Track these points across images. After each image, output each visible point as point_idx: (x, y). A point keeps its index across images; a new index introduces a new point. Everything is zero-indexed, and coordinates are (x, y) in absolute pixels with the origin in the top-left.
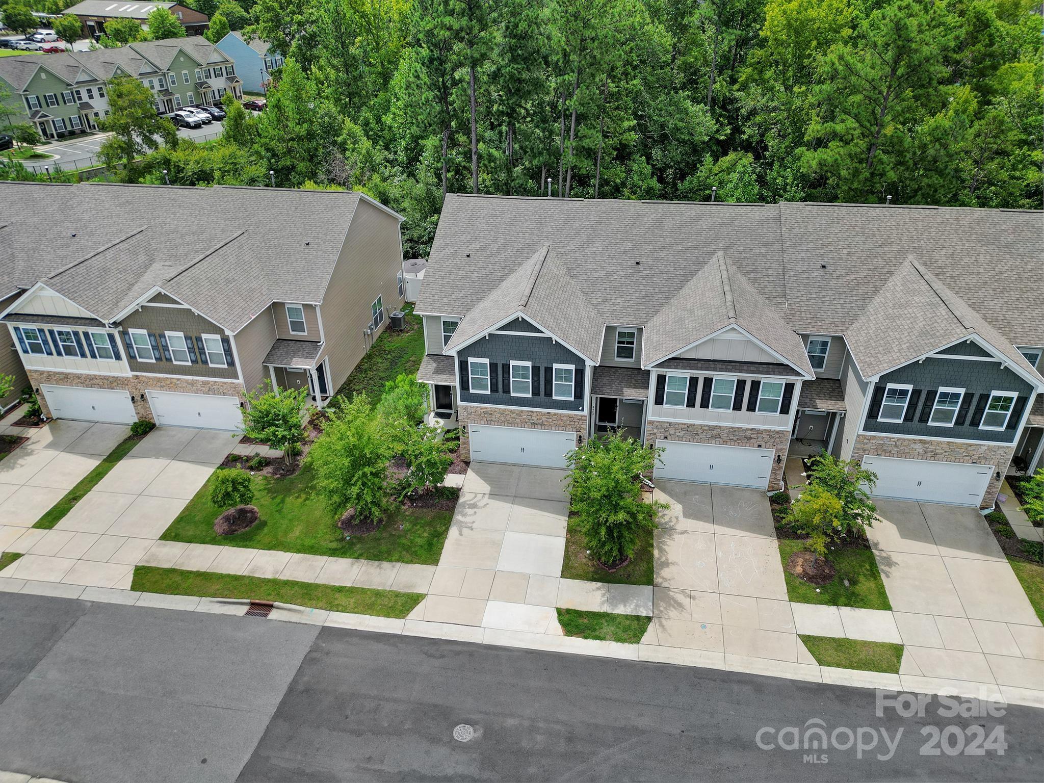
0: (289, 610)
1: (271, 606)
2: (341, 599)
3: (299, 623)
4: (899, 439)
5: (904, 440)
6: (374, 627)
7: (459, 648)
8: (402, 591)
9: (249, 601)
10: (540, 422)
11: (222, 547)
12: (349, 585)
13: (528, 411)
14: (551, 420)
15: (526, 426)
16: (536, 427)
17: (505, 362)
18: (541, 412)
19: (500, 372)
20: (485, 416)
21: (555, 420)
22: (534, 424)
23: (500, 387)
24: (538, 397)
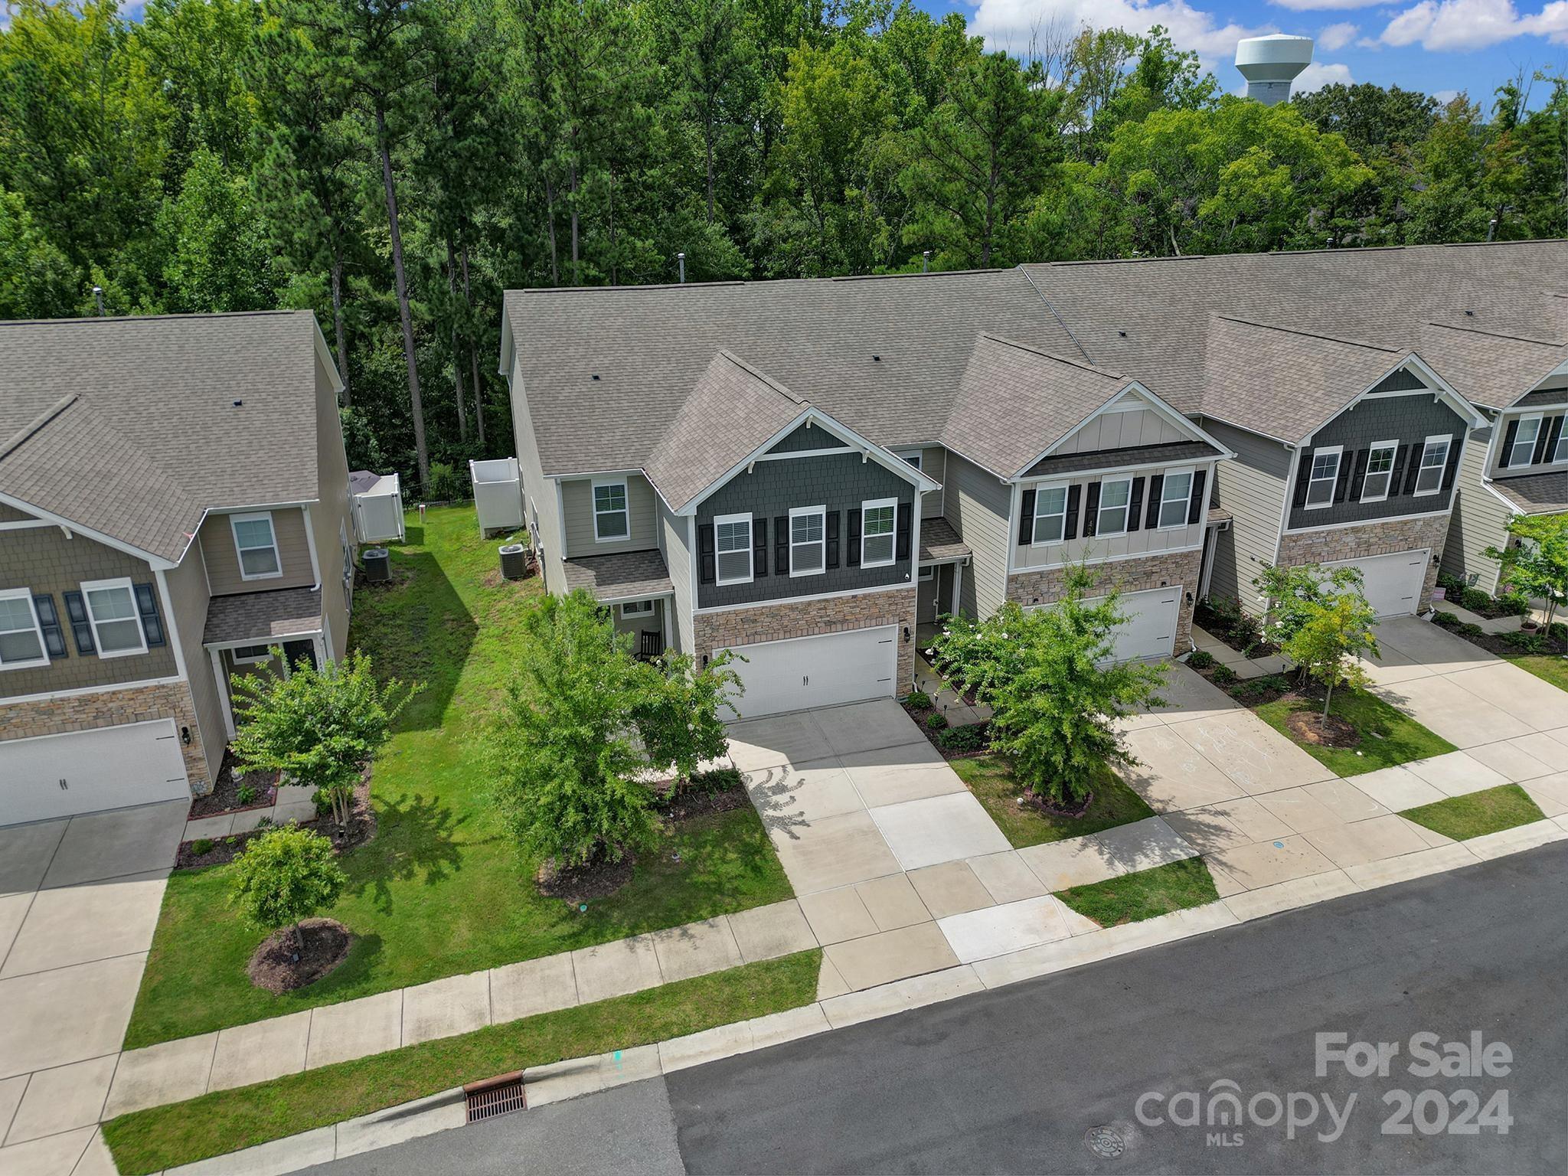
0: (564, 1074)
1: (519, 1081)
2: (662, 1014)
3: (608, 1090)
4: (1329, 532)
5: (1335, 531)
6: (769, 1037)
7: (957, 1012)
8: (772, 957)
9: (460, 1089)
10: (840, 616)
11: (306, 1014)
12: (657, 983)
13: (819, 601)
14: (858, 610)
15: (817, 630)
16: (834, 629)
17: (779, 515)
18: (841, 598)
19: (771, 535)
20: (745, 626)
21: (864, 608)
22: (829, 623)
23: (771, 563)
24: (836, 570)
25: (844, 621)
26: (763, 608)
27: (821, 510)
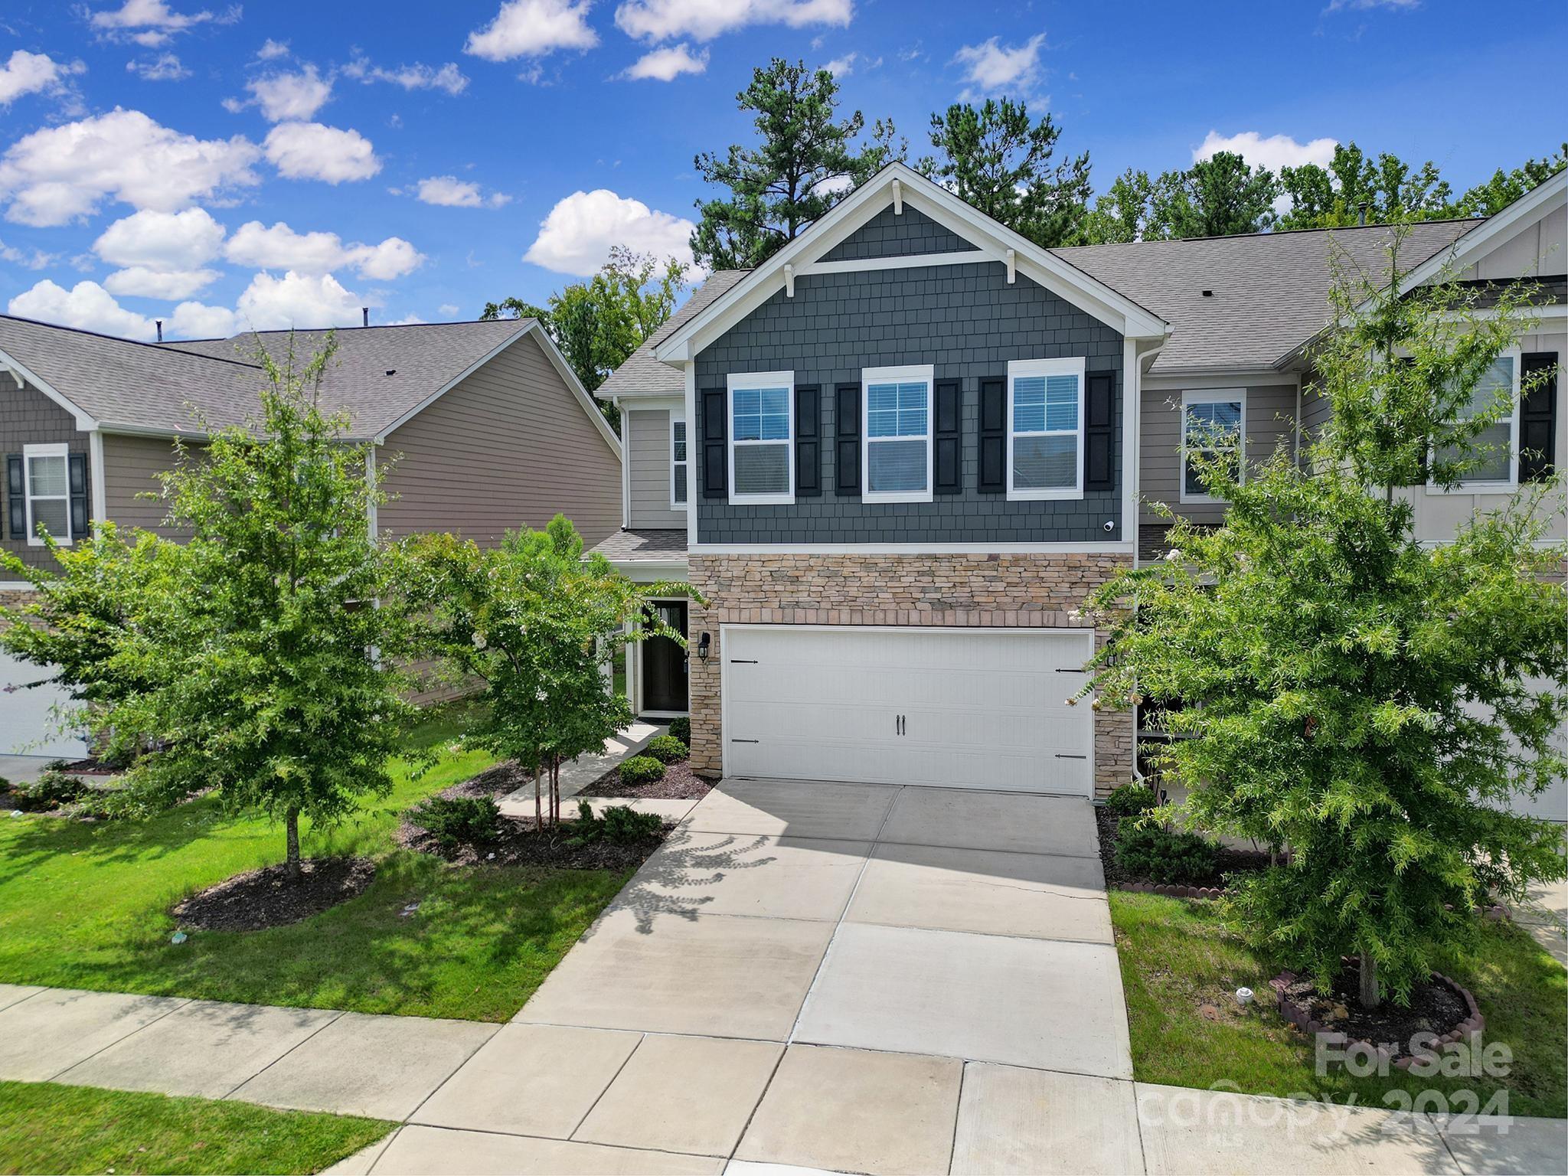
10: (962, 594)
14: (1000, 586)
15: (914, 617)
16: (949, 620)
17: (843, 378)
18: (965, 556)
19: (828, 418)
20: (777, 588)
21: (1016, 585)
22: (940, 605)
23: (828, 471)
24: (956, 498)
25: (971, 606)
26: (811, 556)
27: (923, 374)
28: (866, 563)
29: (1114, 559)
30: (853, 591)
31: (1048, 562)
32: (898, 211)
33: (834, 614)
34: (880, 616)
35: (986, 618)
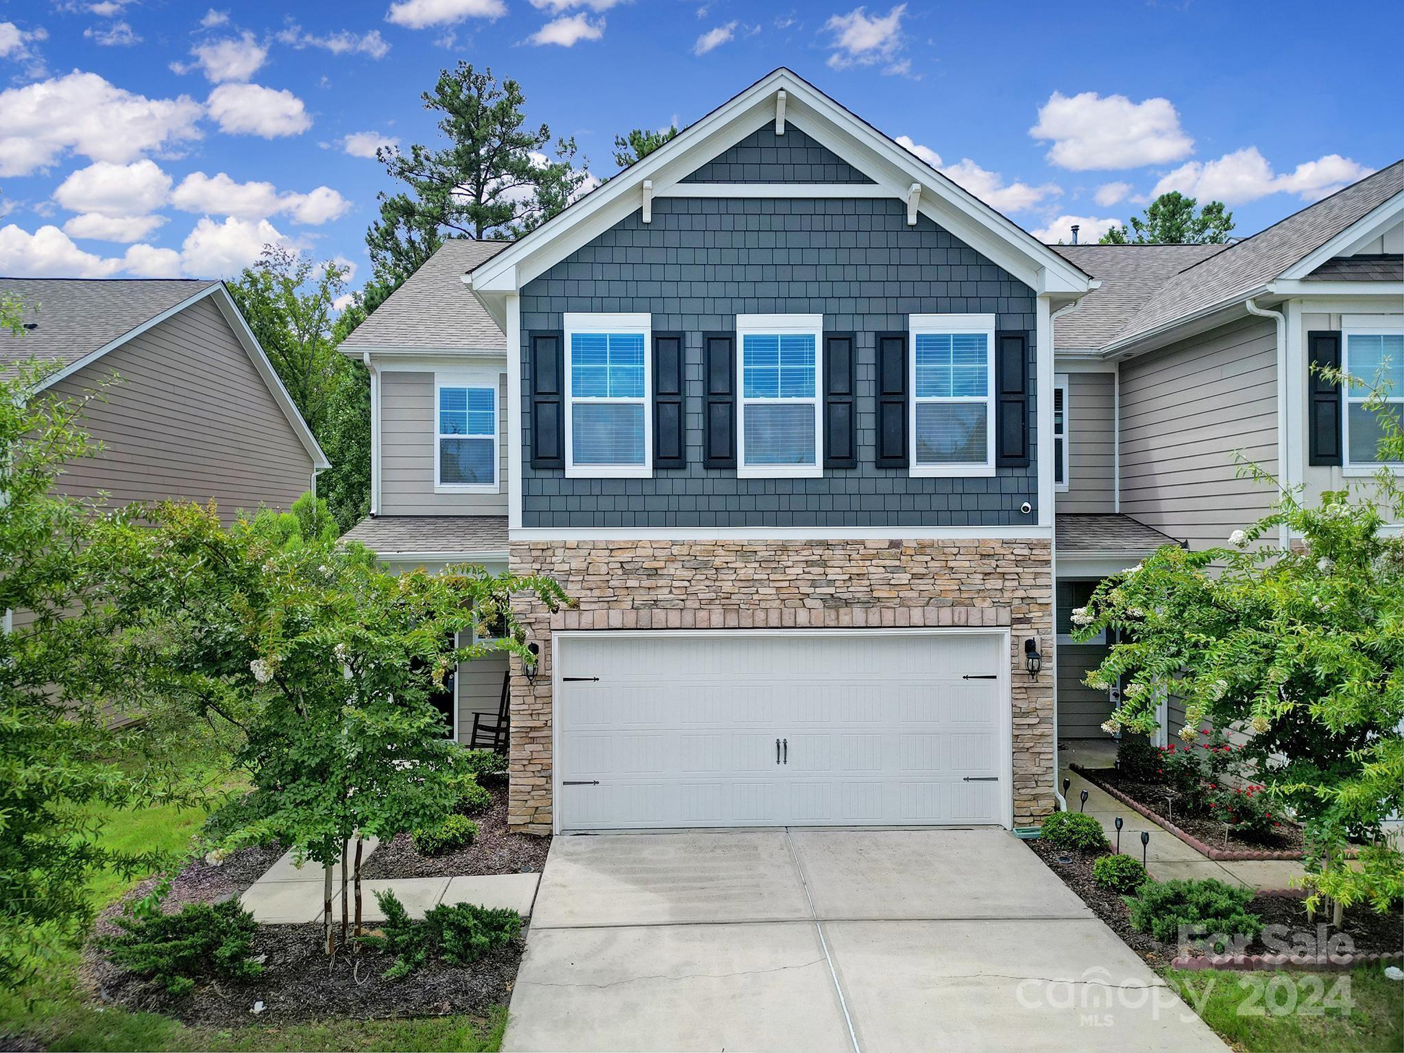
13: (810, 544)
14: (904, 578)
15: (803, 617)
16: (845, 620)
17: (714, 326)
18: (862, 543)
19: (694, 373)
20: (630, 583)
21: (921, 576)
22: (834, 602)
23: (695, 439)
24: (850, 473)
25: (871, 602)
26: (674, 543)
27: (811, 325)
28: (744, 552)
29: (1031, 546)
30: (727, 587)
31: (959, 549)
32: (780, 129)
33: (702, 615)
34: (761, 615)
35: (888, 617)
